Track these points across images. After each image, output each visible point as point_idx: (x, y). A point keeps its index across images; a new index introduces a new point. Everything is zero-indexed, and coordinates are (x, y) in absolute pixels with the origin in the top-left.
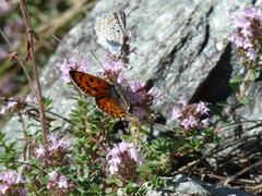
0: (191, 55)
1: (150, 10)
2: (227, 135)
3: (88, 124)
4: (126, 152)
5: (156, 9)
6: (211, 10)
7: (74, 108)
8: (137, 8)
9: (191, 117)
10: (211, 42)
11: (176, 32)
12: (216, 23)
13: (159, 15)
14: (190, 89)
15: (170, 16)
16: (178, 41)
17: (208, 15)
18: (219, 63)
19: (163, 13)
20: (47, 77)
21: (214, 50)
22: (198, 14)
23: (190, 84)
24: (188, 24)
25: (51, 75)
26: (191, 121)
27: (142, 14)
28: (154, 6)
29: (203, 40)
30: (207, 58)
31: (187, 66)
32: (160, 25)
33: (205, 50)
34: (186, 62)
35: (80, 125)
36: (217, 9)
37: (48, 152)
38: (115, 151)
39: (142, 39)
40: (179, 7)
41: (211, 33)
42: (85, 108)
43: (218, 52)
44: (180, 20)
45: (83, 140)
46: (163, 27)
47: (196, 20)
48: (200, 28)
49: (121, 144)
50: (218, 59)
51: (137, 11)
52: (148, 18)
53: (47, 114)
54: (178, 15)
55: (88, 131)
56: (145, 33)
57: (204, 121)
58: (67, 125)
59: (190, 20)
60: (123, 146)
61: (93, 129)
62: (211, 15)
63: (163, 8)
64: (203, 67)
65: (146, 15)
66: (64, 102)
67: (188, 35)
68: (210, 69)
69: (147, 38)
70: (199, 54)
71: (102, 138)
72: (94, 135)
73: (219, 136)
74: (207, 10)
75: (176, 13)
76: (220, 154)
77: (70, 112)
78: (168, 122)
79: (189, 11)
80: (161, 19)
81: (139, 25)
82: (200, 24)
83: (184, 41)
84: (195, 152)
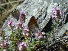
0: (42, 19)
1: (31, 8)
2: (51, 40)
3: (15, 38)
4: (23, 45)
5: (33, 8)
6: (47, 8)
7: (11, 33)
8: (28, 7)
9: (41, 36)
10: (47, 16)
11: (38, 13)
12: (49, 11)
13: (34, 9)
14: (41, 28)
15: (36, 9)
16: (39, 16)
17: (46, 9)
18: (49, 22)
19: (35, 9)
20: (5, 26)
21: (48, 18)
22: (44, 9)
23: (42, 27)
24: (41, 11)
25: (6, 25)
26: (41, 37)
27: (29, 9)
28: (32, 7)
29: (45, 16)
30: (46, 20)
31: (41, 22)
32: (34, 12)
33: (45, 18)
34: (40, 21)
35: (13, 38)
36: (49, 7)
37: (4, 45)
38: (21, 44)
39: (29, 15)
40: (39, 7)
41: (47, 14)
42: (14, 33)
43: (49, 19)
44: (39, 10)
45: (13, 42)
46: (35, 12)
47: (43, 10)
48: (44, 12)
49: (22, 43)
50: (49, 21)
51: (28, 8)
52: (31, 10)
53: (4, 35)
54: (39, 9)
55: (14, 39)
56: (30, 14)
57: (44, 37)
58: (9, 38)
59: (42, 10)
60: (23, 43)
61: (16, 39)
62: (47, 9)
63: (35, 7)
64: (45, 23)
65: (30, 9)
66: (9, 32)
67: (41, 14)
68: (47, 23)
69: (30, 15)
70: (44, 19)
71: (18, 41)
72: (16, 40)
73: (49, 41)
74: (46, 8)
75: (38, 9)
76: (49, 45)
77: (10, 34)
78: (36, 37)
79: (41, 8)
80: (34, 10)
81: (28, 12)
82: (44, 11)
83: (40, 16)
84: (42, 45)
